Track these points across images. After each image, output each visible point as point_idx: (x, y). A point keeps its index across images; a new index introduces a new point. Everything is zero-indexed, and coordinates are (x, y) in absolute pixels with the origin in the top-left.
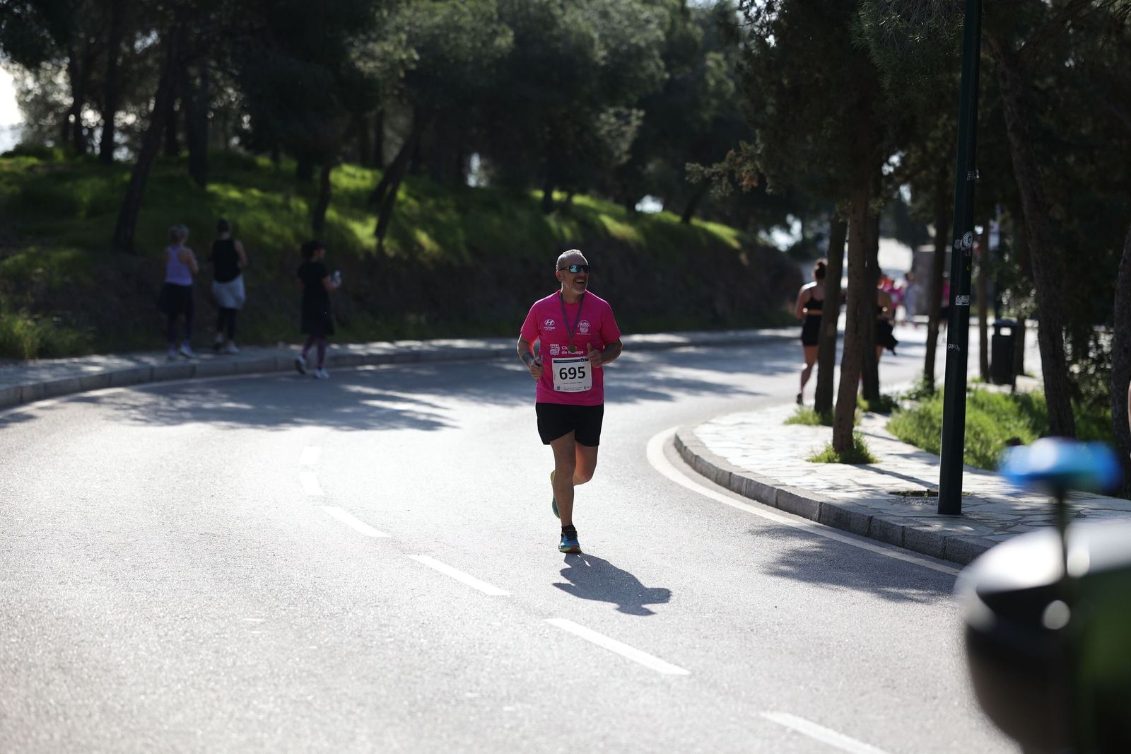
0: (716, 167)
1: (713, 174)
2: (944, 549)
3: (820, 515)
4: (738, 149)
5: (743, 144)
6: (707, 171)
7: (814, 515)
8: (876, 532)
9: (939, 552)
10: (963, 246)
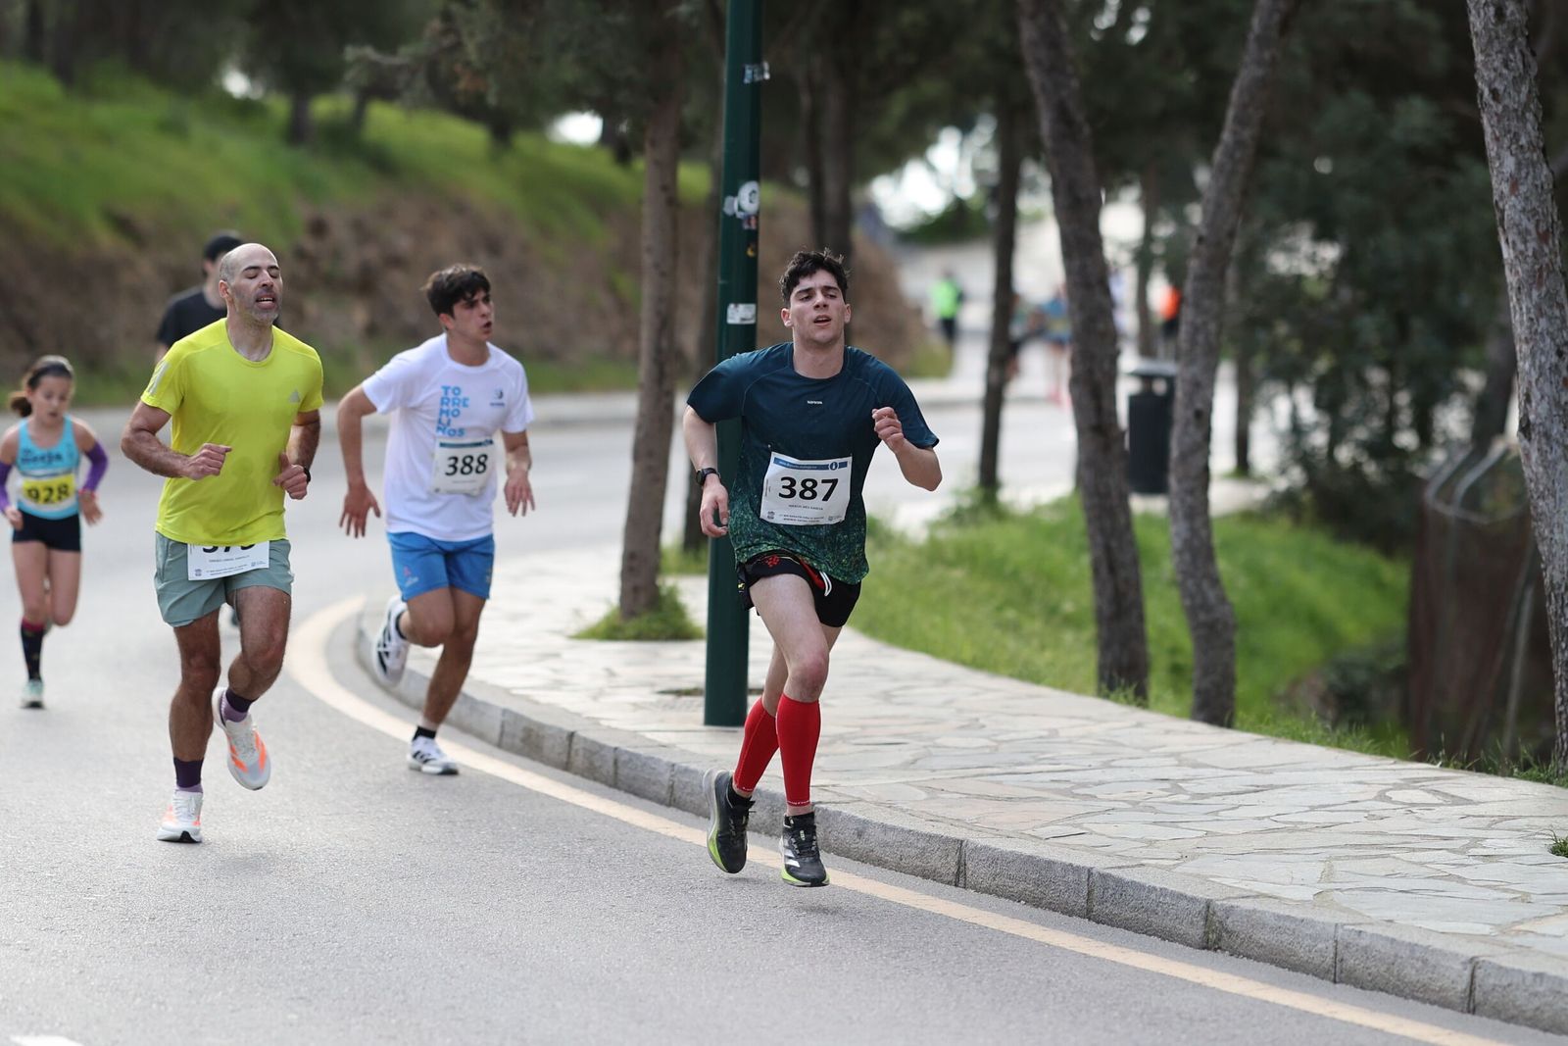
0: (405, 55)
1: (399, 68)
2: (672, 787)
3: (502, 734)
4: (448, 18)
5: (458, 8)
6: (388, 62)
7: (495, 735)
8: (579, 761)
9: (664, 793)
10: (740, 209)
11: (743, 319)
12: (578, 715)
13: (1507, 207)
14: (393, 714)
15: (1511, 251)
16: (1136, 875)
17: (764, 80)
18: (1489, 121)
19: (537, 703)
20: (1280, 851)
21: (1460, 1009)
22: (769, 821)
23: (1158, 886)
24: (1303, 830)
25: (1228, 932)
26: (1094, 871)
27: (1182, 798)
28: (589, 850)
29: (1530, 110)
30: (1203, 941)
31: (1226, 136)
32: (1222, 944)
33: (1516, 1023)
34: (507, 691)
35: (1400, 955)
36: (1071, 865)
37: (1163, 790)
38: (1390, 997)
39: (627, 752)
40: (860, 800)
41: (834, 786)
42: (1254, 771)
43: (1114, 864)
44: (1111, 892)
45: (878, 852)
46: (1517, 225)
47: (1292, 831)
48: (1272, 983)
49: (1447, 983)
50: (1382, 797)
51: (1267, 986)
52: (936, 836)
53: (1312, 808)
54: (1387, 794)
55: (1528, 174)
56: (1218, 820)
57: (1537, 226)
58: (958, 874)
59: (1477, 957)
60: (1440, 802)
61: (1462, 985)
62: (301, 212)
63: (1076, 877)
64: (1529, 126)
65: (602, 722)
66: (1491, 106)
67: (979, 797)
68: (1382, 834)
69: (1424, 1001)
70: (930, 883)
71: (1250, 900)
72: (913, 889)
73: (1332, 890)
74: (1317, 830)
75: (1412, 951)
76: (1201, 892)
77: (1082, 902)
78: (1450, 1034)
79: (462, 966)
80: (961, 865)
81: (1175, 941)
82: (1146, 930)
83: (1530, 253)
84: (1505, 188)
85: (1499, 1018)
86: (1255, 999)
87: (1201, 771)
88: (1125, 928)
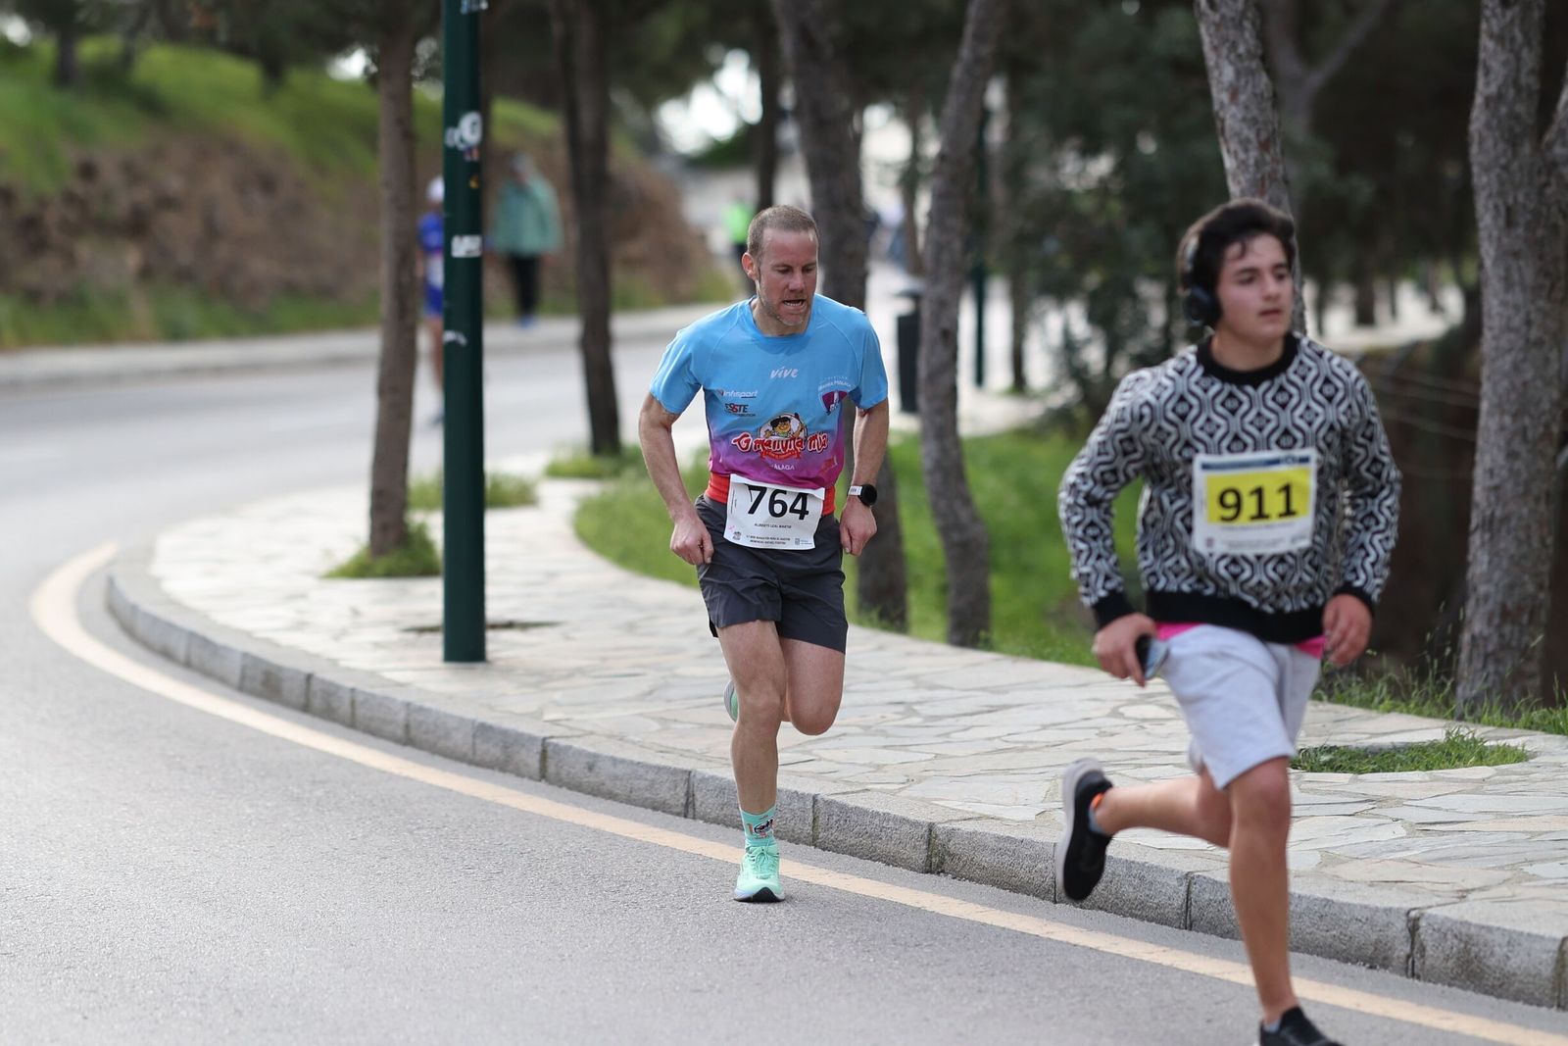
2: (407, 727)
3: (243, 677)
7: (235, 678)
8: (317, 702)
9: (400, 732)
10: (462, 140)
11: (468, 252)
12: (317, 656)
13: (1228, 116)
14: (137, 660)
15: (1234, 161)
16: (860, 801)
17: (481, 11)
18: (1207, 29)
19: (277, 645)
20: (1007, 771)
21: (1177, 924)
22: (502, 758)
23: (881, 811)
24: (1032, 750)
25: (952, 856)
26: (819, 798)
27: (916, 720)
28: (319, 793)
29: (1247, 19)
30: (926, 865)
31: (965, 52)
32: (945, 866)
33: (1232, 938)
34: (248, 634)
35: (1117, 872)
36: (796, 792)
37: (898, 713)
38: (1109, 915)
39: (364, 693)
40: (592, 733)
41: (568, 720)
42: (992, 692)
43: (839, 791)
44: (835, 818)
45: (609, 785)
46: (1237, 134)
47: (1021, 750)
48: (991, 906)
49: (1163, 899)
50: (1115, 713)
51: (987, 909)
52: (664, 768)
53: (1044, 727)
54: (1122, 710)
55: (1247, 83)
56: (948, 742)
57: (1258, 134)
58: (687, 805)
59: (1192, 872)
60: (1172, 716)
61: (1178, 901)
62: (69, 156)
63: (801, 805)
64: (1247, 35)
65: (343, 664)
66: (1207, 15)
67: (712, 726)
68: (1111, 750)
69: (1142, 918)
70: (659, 815)
71: (971, 822)
72: (642, 821)
73: (1054, 809)
74: (1046, 749)
75: (1130, 868)
76: (924, 816)
77: (808, 829)
78: (1164, 951)
79: (174, 915)
80: (690, 795)
81: (901, 866)
82: (871, 855)
83: (1252, 162)
84: (1225, 97)
85: (1215, 933)
86: (973, 922)
87: (938, 693)
88: (850, 854)
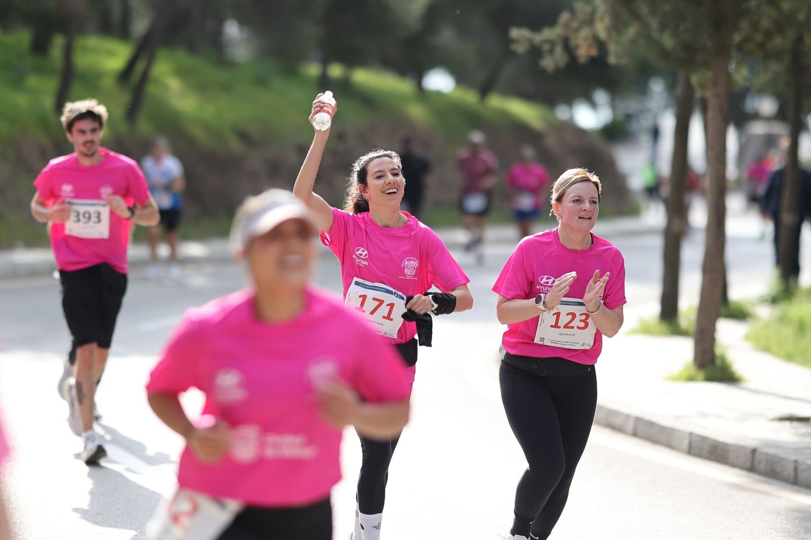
0: (547, 34)
1: (544, 42)
4: (573, 12)
5: (579, 6)
6: (538, 38)
